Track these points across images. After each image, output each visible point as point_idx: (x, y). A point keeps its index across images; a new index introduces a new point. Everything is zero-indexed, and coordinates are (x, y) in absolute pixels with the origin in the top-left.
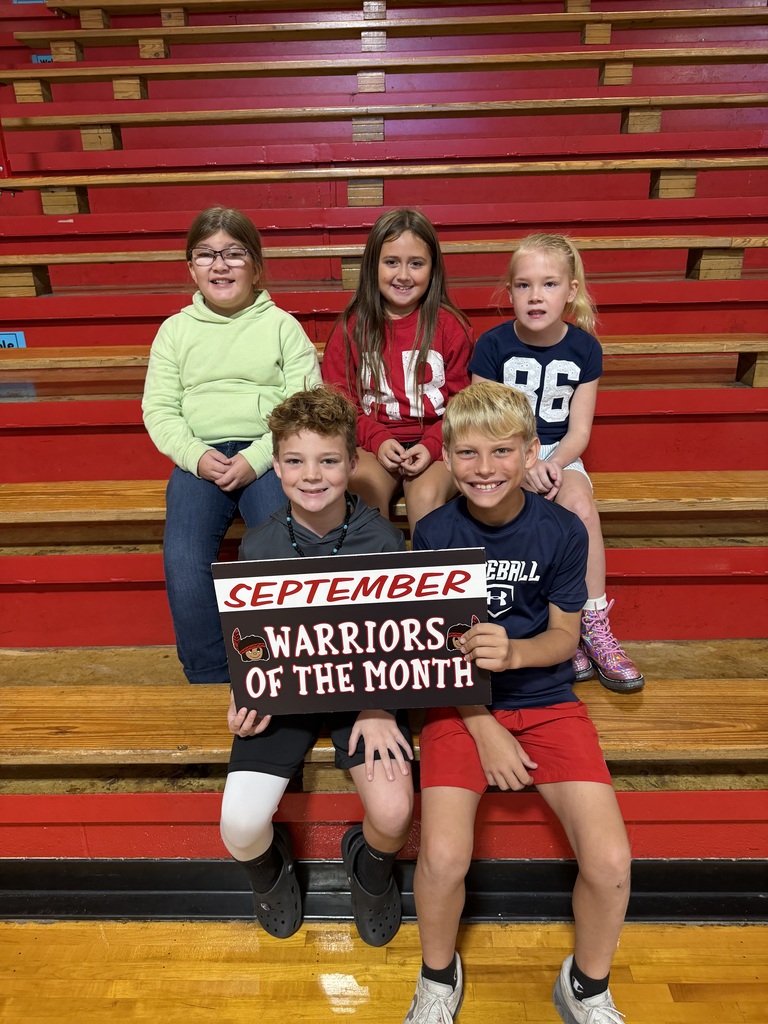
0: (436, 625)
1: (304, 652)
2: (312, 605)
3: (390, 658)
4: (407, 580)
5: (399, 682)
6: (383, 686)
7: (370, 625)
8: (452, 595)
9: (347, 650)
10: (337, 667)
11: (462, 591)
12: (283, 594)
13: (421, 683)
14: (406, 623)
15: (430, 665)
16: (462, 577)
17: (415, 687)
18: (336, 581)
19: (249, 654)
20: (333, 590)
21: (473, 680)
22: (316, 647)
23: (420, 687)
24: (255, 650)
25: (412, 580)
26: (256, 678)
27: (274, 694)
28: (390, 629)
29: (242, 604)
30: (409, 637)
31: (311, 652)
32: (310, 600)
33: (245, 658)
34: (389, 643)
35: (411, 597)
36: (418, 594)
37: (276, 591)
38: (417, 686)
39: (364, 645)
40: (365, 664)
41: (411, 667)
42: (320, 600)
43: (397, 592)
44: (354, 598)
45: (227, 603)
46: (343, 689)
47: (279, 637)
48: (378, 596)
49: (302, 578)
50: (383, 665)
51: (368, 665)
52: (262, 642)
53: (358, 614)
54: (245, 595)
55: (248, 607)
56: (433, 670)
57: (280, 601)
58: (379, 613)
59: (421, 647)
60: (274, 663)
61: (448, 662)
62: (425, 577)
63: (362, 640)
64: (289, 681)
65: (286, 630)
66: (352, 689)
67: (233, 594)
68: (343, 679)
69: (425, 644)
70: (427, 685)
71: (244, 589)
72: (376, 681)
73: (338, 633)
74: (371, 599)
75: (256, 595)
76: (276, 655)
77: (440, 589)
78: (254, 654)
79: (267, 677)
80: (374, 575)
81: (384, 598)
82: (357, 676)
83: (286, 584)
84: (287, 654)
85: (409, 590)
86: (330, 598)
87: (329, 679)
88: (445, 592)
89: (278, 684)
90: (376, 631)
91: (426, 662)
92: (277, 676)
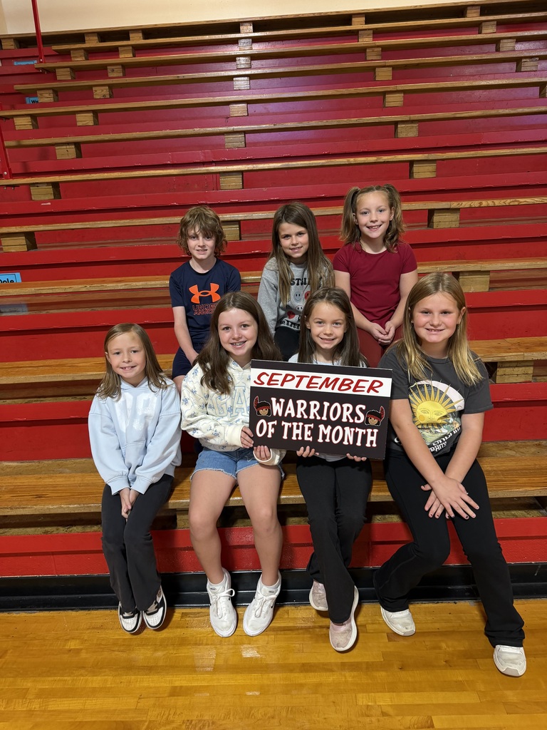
0: (361, 409)
1: (289, 414)
2: (298, 389)
3: (334, 424)
4: (349, 382)
5: (336, 439)
6: (327, 440)
7: (326, 404)
8: (372, 393)
9: (312, 417)
10: (305, 426)
11: (377, 392)
12: (284, 380)
13: (348, 441)
14: (345, 406)
15: (354, 431)
16: (378, 384)
17: (344, 443)
18: (313, 377)
19: (261, 411)
20: (310, 382)
21: (376, 443)
22: (296, 413)
23: (347, 443)
24: (264, 410)
25: (352, 382)
26: (262, 425)
27: (270, 436)
28: (336, 408)
29: (263, 383)
30: (346, 414)
31: (293, 415)
32: (297, 386)
33: (259, 413)
34: (334, 416)
35: (350, 392)
36: (354, 390)
37: (281, 378)
38: (345, 443)
39: (321, 415)
40: (320, 426)
41: (344, 431)
42: (303, 387)
43: (343, 388)
44: (320, 388)
45: (255, 382)
46: (306, 438)
47: (278, 404)
48: (333, 389)
49: (295, 373)
50: (329, 427)
51: (322, 427)
52: (268, 405)
53: (321, 397)
54: (265, 379)
55: (265, 386)
56: (356, 435)
57: (282, 385)
58: (332, 398)
59: (351, 421)
60: (272, 419)
61: (364, 431)
62: (359, 381)
63: (320, 412)
64: (279, 429)
65: (282, 401)
66: (311, 439)
67: (259, 378)
68: (307, 433)
69: (353, 419)
70: (351, 443)
71: (265, 375)
72: (324, 436)
73: (309, 406)
74: (329, 390)
75: (271, 379)
76: (275, 414)
77: (366, 389)
78: (264, 412)
79: (268, 426)
80: (333, 377)
81: (336, 391)
82: (315, 432)
83: (287, 375)
84: (280, 414)
85: (350, 387)
86: (308, 387)
87: (299, 432)
88: (368, 391)
89: (273, 431)
90: (329, 408)
91: (353, 430)
92: (273, 426)
